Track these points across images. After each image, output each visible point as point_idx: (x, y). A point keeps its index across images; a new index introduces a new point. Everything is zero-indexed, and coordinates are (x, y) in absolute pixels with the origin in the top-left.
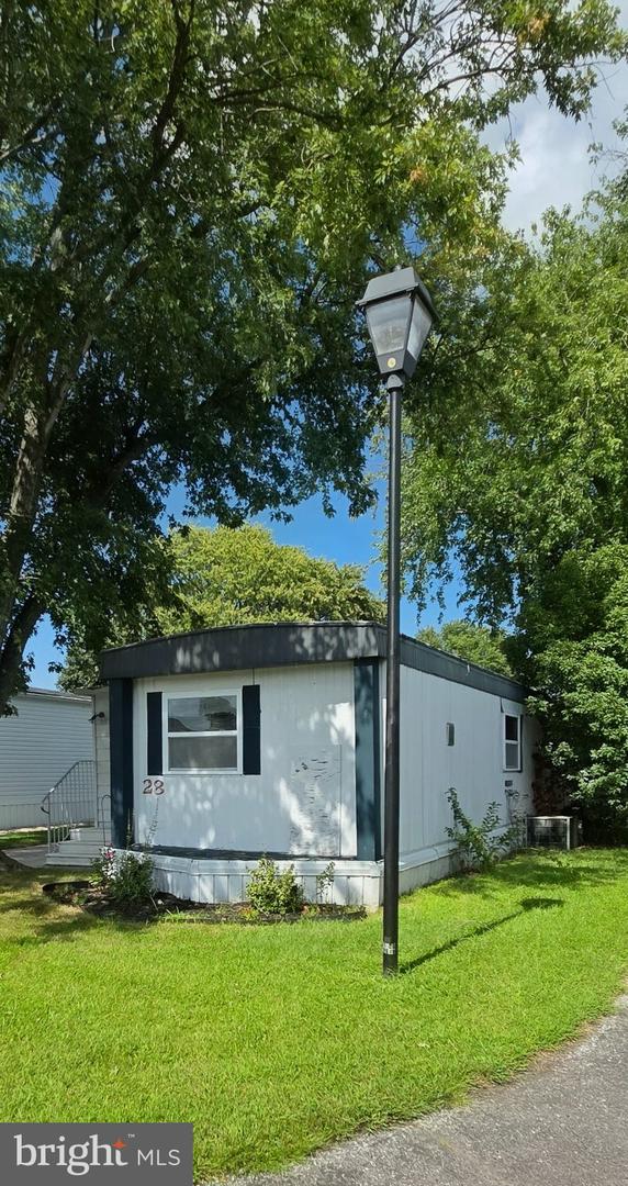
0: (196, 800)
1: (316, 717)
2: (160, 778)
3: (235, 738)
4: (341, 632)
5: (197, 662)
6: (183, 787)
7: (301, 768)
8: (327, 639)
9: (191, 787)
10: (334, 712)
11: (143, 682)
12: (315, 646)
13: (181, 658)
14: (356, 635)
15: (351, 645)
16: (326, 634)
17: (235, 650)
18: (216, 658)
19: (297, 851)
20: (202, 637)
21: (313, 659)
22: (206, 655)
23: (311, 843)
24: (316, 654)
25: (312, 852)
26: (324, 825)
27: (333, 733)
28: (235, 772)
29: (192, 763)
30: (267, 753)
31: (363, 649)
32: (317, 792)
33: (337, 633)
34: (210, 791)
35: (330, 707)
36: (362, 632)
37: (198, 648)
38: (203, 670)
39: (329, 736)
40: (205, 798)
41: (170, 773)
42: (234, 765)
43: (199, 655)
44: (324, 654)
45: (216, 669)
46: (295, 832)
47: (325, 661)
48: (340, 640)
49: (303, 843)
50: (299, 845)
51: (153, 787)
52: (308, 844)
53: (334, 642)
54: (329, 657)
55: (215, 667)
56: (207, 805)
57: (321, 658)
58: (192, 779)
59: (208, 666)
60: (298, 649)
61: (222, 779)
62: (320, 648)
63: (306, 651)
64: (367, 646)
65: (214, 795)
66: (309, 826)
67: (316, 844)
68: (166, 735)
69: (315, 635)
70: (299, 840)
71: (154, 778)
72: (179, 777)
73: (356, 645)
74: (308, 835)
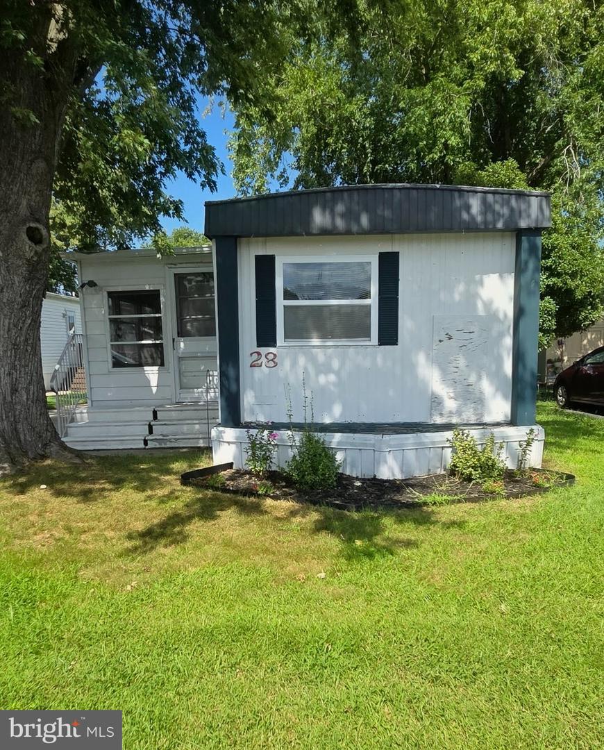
0: (318, 373)
1: (461, 287)
2: (272, 350)
3: (369, 307)
4: (513, 202)
5: (340, 223)
6: (302, 361)
7: (444, 337)
8: (497, 207)
9: (313, 359)
10: (481, 283)
11: (248, 243)
12: (484, 213)
13: (319, 218)
14: (529, 206)
15: (524, 215)
16: (496, 202)
17: (387, 213)
18: (364, 220)
19: (438, 420)
20: (346, 195)
21: (483, 227)
22: (350, 215)
23: (454, 411)
24: (485, 222)
25: (454, 421)
26: (469, 395)
27: (480, 305)
28: (368, 343)
29: (314, 334)
30: (406, 324)
31: (537, 220)
32: (462, 362)
33: (508, 202)
34: (336, 364)
35: (477, 277)
36: (534, 202)
37: (340, 208)
38: (348, 232)
39: (475, 306)
40: (327, 369)
41: (285, 344)
42: (367, 335)
43: (343, 216)
44: (495, 222)
45: (363, 232)
46: (436, 402)
47: (495, 230)
48: (512, 210)
49: (445, 411)
50: (441, 414)
51: (263, 360)
52: (451, 412)
53: (506, 211)
54: (500, 225)
55: (363, 229)
56: (332, 378)
57: (491, 227)
58: (314, 350)
59: (355, 228)
60: (465, 216)
61: (351, 350)
62: (490, 217)
63: (473, 218)
64: (540, 217)
65: (340, 369)
66: (452, 395)
67: (459, 413)
68: (281, 303)
69: (484, 202)
70: (441, 410)
71: (264, 350)
72: (297, 349)
73: (529, 216)
74: (450, 404)
